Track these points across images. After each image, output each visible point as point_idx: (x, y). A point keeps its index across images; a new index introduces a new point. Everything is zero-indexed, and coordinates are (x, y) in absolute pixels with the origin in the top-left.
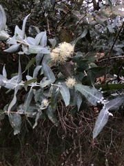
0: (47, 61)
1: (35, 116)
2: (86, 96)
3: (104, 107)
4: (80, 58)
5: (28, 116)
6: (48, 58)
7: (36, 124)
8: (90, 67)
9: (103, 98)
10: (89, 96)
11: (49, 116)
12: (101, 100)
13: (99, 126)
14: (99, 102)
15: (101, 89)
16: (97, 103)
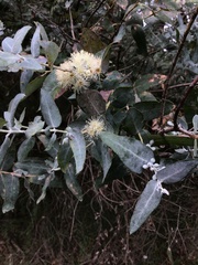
0: (52, 86)
1: (43, 181)
2: (121, 156)
3: (154, 177)
4: (116, 83)
5: (31, 181)
6: (52, 80)
7: (43, 196)
8: (138, 100)
9: (153, 160)
10: (127, 155)
11: (68, 183)
12: (151, 164)
13: (142, 211)
14: (145, 167)
15: (152, 142)
16: (143, 169)
